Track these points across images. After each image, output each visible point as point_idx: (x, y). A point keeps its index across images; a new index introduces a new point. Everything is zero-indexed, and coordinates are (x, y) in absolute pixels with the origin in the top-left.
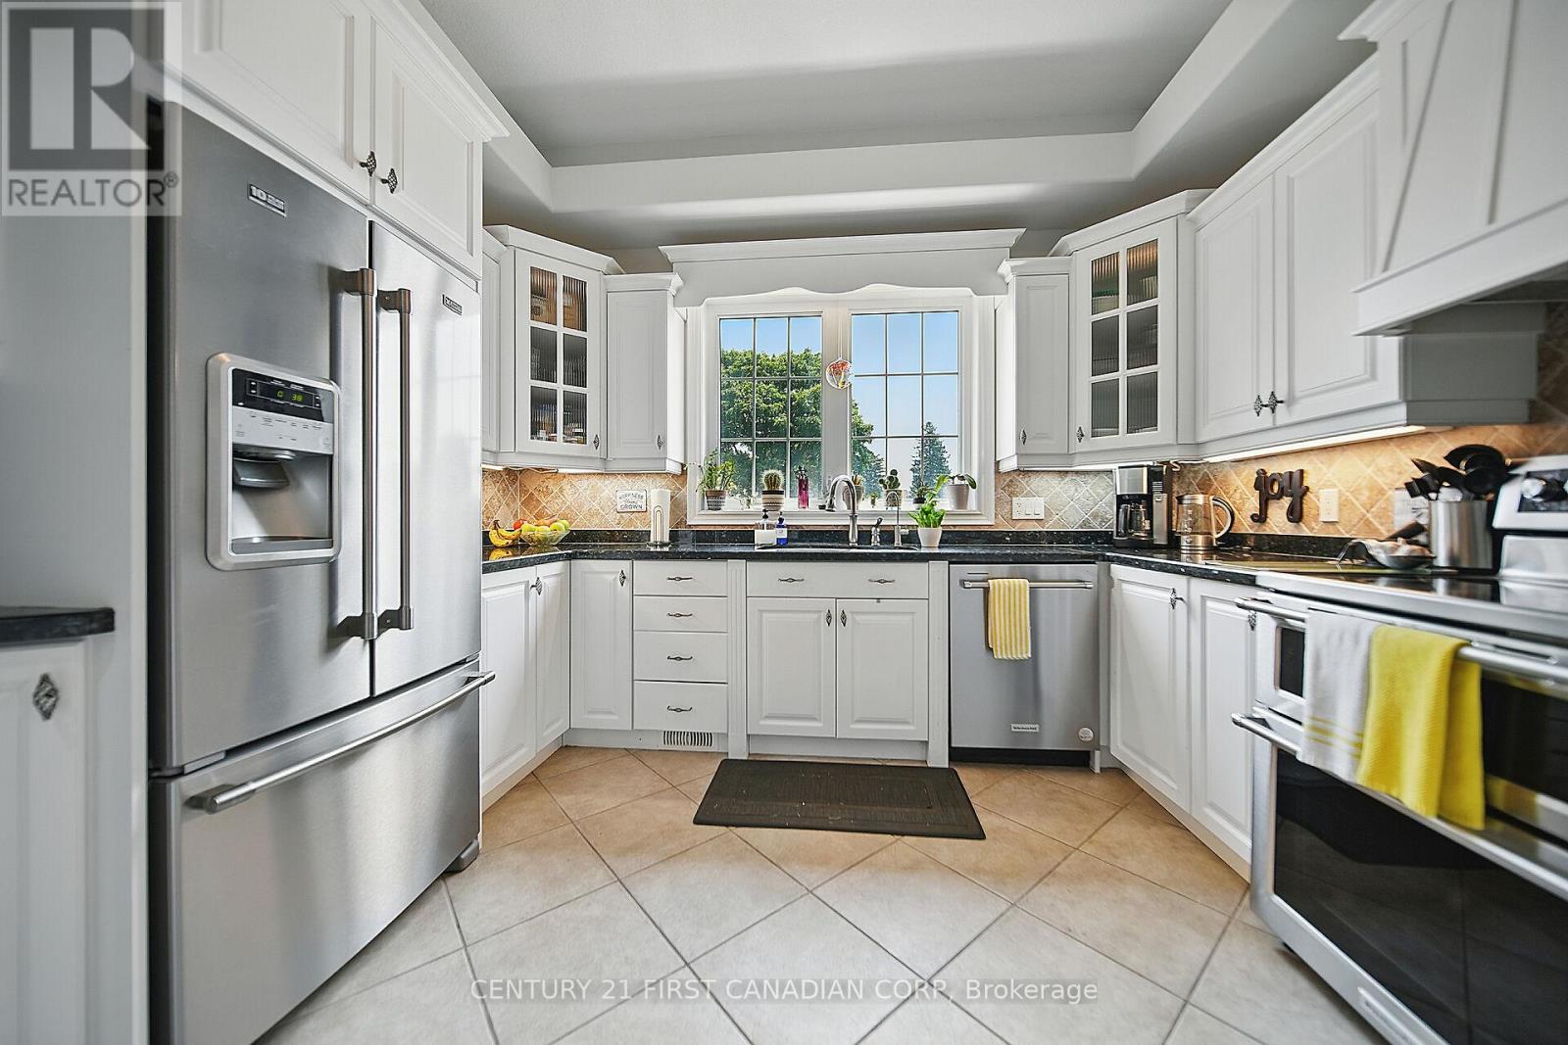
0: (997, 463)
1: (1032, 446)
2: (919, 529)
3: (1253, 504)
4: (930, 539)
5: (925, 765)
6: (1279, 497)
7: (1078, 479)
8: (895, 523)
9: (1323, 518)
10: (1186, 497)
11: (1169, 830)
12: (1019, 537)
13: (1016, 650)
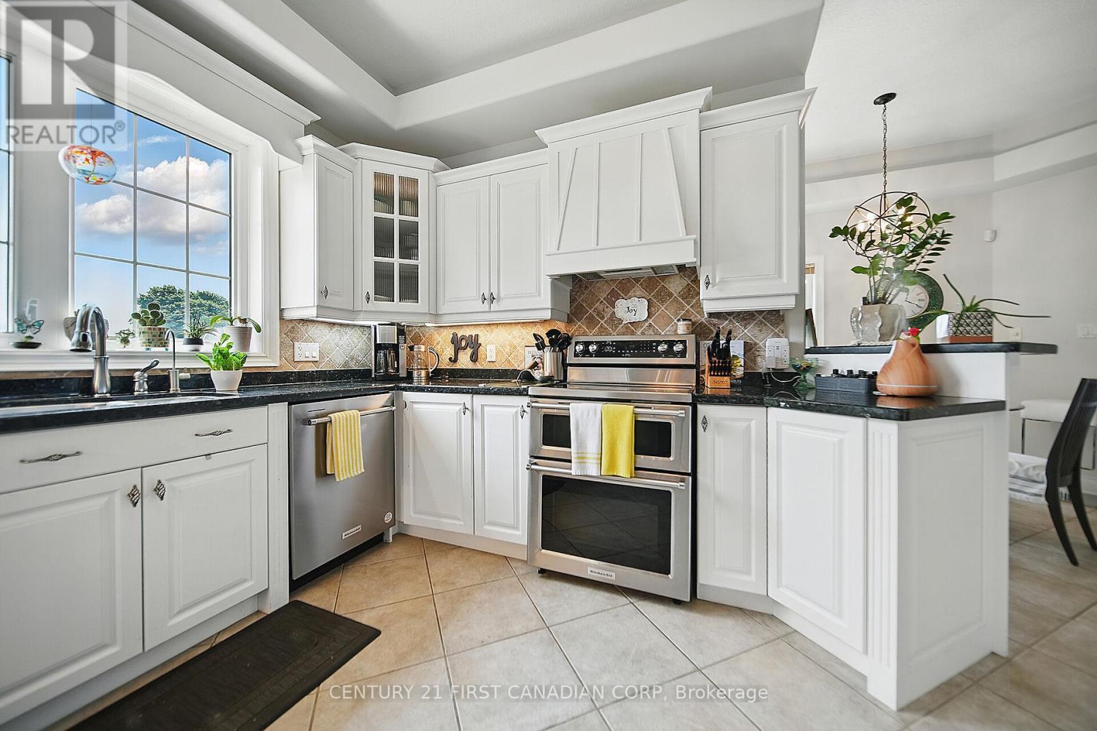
0: (281, 311)
1: (331, 301)
2: (212, 373)
3: (449, 351)
4: (225, 382)
5: (263, 616)
6: (465, 348)
7: (343, 329)
8: (171, 366)
9: (488, 359)
10: (416, 346)
11: (455, 552)
12: (303, 377)
13: (353, 469)
